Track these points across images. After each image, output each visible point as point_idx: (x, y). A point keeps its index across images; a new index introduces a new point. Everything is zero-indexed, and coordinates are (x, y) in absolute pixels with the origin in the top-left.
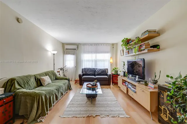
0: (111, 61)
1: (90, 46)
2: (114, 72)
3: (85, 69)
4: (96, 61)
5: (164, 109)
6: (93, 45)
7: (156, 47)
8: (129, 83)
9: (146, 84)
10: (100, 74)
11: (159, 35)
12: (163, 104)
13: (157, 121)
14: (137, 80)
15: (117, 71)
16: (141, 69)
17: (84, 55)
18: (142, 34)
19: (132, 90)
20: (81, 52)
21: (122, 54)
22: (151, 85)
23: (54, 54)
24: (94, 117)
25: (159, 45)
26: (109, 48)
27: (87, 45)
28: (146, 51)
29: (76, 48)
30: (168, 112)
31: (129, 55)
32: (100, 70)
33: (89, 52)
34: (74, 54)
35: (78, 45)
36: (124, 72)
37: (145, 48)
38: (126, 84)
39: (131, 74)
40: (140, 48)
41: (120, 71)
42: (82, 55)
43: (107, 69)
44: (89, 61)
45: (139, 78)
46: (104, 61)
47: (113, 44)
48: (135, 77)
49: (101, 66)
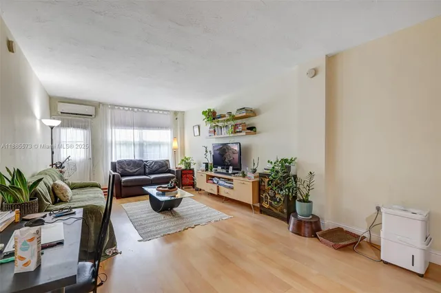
0: (175, 144)
1: (128, 112)
2: (183, 167)
3: (120, 162)
4: (141, 145)
5: (266, 196)
6: (136, 110)
7: (252, 129)
8: (219, 178)
9: (244, 176)
10: (157, 170)
11: (255, 115)
12: (264, 191)
13: (259, 212)
14: (230, 172)
15: (189, 164)
16: (236, 156)
17: (113, 130)
18: (238, 110)
19: (225, 186)
20: (106, 124)
21: (197, 133)
22: (250, 175)
23: (52, 128)
24: (193, 228)
25: (255, 128)
26: (168, 119)
27: (122, 108)
28: (244, 133)
29: (93, 113)
30: (269, 198)
31: (216, 136)
32: (156, 162)
33: (125, 125)
34: (84, 127)
35: (97, 106)
36: (207, 165)
37: (243, 130)
38: (215, 181)
39: (220, 165)
40: (235, 129)
41: (195, 164)
42: (109, 130)
43: (168, 161)
44: (126, 144)
45: (233, 169)
46: (159, 144)
47: (176, 113)
48: (228, 168)
49: (154, 156)
